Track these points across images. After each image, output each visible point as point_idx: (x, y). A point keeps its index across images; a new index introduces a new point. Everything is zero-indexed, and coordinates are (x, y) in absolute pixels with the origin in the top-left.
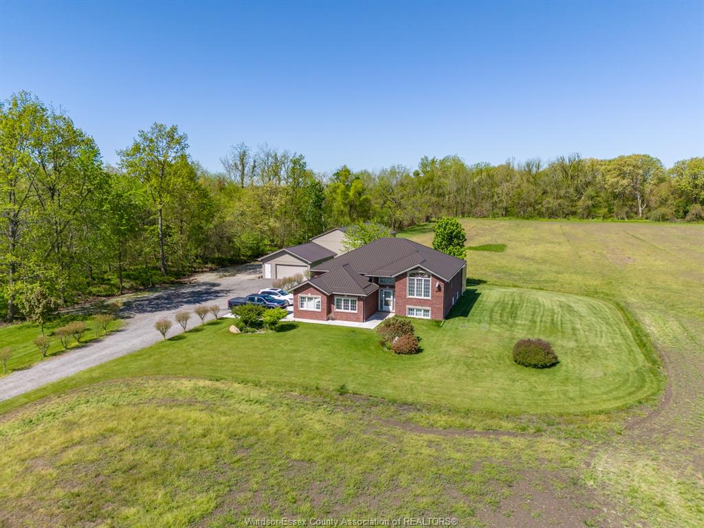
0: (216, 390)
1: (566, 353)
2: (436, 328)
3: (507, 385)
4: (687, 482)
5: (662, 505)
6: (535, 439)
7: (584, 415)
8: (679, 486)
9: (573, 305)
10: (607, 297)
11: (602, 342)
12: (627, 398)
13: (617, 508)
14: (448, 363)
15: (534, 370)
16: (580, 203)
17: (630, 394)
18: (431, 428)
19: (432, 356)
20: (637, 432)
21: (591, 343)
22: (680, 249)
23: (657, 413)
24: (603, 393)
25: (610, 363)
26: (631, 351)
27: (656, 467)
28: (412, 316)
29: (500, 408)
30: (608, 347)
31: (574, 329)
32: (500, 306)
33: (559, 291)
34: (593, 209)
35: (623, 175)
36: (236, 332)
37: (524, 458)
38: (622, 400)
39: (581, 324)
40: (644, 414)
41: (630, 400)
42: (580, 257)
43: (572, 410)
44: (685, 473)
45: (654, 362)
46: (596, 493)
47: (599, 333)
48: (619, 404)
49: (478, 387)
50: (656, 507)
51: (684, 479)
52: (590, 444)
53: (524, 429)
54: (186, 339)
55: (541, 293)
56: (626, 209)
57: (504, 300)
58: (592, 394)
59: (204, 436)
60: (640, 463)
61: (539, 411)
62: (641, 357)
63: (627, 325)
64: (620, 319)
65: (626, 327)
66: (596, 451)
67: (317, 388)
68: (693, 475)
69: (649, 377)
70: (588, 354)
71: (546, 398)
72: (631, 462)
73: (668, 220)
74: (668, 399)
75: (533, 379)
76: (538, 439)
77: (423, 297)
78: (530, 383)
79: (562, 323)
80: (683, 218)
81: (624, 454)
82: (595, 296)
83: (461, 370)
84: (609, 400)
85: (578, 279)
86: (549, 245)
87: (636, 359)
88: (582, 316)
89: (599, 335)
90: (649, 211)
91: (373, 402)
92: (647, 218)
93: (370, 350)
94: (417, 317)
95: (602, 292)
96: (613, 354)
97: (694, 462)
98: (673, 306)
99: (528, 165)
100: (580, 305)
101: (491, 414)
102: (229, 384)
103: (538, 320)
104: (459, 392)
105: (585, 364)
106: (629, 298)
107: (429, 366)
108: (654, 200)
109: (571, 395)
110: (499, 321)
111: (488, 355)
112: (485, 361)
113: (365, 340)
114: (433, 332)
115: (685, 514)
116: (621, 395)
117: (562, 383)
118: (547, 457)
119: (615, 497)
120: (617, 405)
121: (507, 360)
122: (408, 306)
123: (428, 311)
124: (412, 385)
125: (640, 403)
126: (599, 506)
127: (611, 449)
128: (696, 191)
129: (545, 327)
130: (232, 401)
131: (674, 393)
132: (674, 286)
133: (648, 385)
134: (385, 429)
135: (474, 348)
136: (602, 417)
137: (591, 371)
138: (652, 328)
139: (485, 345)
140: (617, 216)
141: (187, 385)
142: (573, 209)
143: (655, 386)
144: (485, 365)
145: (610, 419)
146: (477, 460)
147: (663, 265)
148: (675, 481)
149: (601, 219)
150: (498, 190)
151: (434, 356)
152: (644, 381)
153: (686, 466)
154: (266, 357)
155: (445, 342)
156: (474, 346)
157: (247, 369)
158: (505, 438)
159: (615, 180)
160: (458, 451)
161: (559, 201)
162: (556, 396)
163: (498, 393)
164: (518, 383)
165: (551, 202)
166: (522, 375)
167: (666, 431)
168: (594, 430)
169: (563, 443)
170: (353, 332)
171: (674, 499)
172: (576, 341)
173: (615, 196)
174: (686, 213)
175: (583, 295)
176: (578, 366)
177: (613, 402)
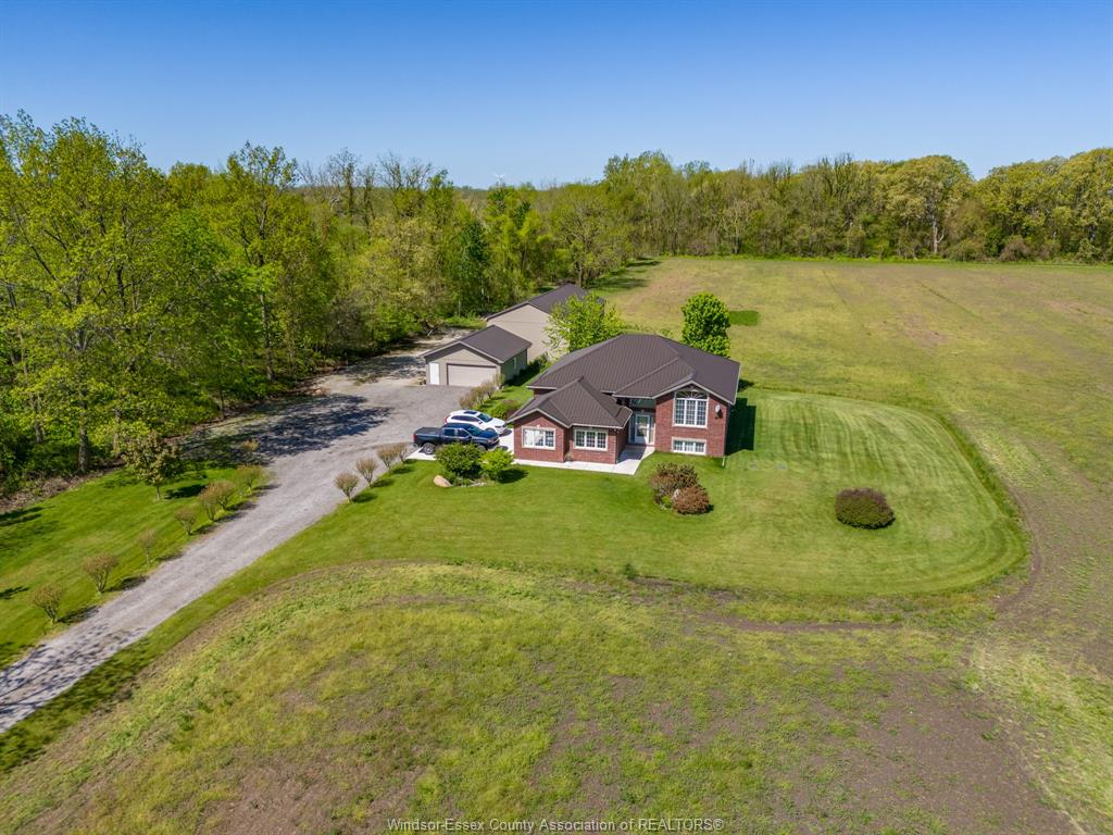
0: (463, 580)
1: (899, 503)
2: (718, 470)
3: (838, 555)
4: (1082, 678)
5: (1061, 708)
6: (896, 632)
7: (944, 594)
8: (1074, 684)
9: (885, 422)
10: (925, 406)
11: (940, 484)
12: (990, 567)
13: (1013, 716)
14: (753, 526)
15: (865, 531)
16: (849, 234)
17: (992, 561)
18: (763, 623)
19: (728, 516)
20: (1011, 615)
21: (928, 487)
22: (1003, 316)
23: (1028, 587)
24: (959, 563)
25: (958, 516)
26: (979, 497)
27: (1044, 661)
28: (679, 452)
29: (841, 590)
30: (950, 492)
31: (899, 465)
32: (790, 428)
33: (857, 397)
34: (868, 242)
35: (913, 188)
36: (445, 485)
37: (890, 657)
38: (983, 571)
39: (906, 456)
40: (1016, 590)
41: (994, 570)
42: (869, 334)
43: (928, 588)
44: (1078, 667)
45: (1011, 513)
46: (984, 698)
47: (932, 469)
48: (981, 576)
49: (801, 560)
50: (1054, 712)
51: (1076, 675)
52: (962, 635)
53: (878, 619)
54: (378, 499)
55: (834, 401)
56: (917, 242)
57: (791, 419)
58: (946, 564)
59: (486, 649)
60: (1026, 658)
61: (889, 592)
62: (992, 506)
63: (962, 453)
64: (952, 445)
65: (962, 458)
66: (971, 644)
67: (596, 571)
68: (1087, 669)
69: (1009, 535)
70: (929, 505)
71: (890, 572)
72: (1014, 657)
73: (974, 258)
74: (1038, 567)
75: (868, 545)
76: (899, 631)
77: (695, 426)
78: (866, 552)
79: (881, 456)
80: (996, 255)
81: (1004, 646)
82: (909, 404)
83: (773, 535)
84: (968, 571)
85: (877, 375)
86: (819, 310)
87: (988, 510)
88: (904, 443)
89: (934, 474)
90: (949, 245)
91: (676, 589)
92: (945, 257)
93: (642, 508)
94: (687, 452)
95: (917, 398)
96: (959, 502)
97: (1084, 652)
98: (1014, 418)
99: (773, 171)
100: (896, 420)
101: (830, 599)
102: (476, 569)
103: (848, 450)
104: (780, 569)
105: (927, 519)
106: (953, 406)
107: (730, 532)
108: (955, 228)
109: (921, 567)
110: (797, 456)
111: (800, 510)
112: (800, 521)
113: (629, 493)
114: (716, 477)
115: (1087, 719)
116: (980, 563)
117: (905, 549)
118: (916, 655)
119: (1007, 702)
120: (980, 578)
121: (828, 518)
122: (674, 438)
123: (703, 444)
124: (717, 560)
125: (1006, 573)
126: (993, 715)
127: (987, 640)
128: (1017, 215)
129: (862, 463)
130: (494, 595)
131: (1043, 557)
132: (1009, 384)
133: (1010, 547)
134: (708, 628)
135: (780, 501)
136: (965, 596)
137: (937, 531)
138: (995, 457)
139: (792, 496)
140: (902, 253)
141: (421, 573)
142: (839, 243)
143: (1018, 548)
144: (801, 526)
145: (977, 599)
146: (835, 663)
147: (986, 346)
148: (1068, 677)
149: (879, 259)
150: (727, 212)
151: (731, 516)
152: (1004, 541)
153: (1077, 657)
154: (506, 524)
155: (738, 492)
156: (778, 498)
157: (490, 545)
158: (858, 632)
159: (902, 197)
160: (809, 652)
161: (819, 230)
162: (902, 569)
163: (830, 568)
164: (851, 552)
165: (805, 231)
166: (852, 540)
167: (1045, 612)
168: (961, 615)
169: (929, 635)
170: (607, 479)
171: (1072, 700)
172: (907, 484)
173: (901, 222)
174: (1001, 248)
175: (891, 403)
176: (918, 522)
177: (974, 574)
